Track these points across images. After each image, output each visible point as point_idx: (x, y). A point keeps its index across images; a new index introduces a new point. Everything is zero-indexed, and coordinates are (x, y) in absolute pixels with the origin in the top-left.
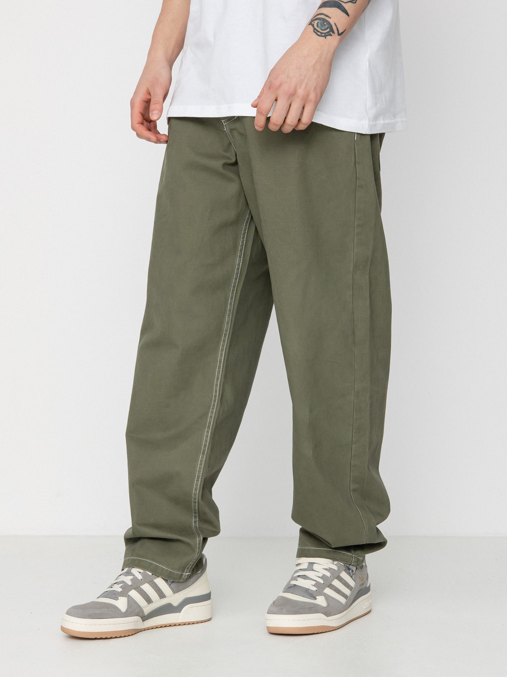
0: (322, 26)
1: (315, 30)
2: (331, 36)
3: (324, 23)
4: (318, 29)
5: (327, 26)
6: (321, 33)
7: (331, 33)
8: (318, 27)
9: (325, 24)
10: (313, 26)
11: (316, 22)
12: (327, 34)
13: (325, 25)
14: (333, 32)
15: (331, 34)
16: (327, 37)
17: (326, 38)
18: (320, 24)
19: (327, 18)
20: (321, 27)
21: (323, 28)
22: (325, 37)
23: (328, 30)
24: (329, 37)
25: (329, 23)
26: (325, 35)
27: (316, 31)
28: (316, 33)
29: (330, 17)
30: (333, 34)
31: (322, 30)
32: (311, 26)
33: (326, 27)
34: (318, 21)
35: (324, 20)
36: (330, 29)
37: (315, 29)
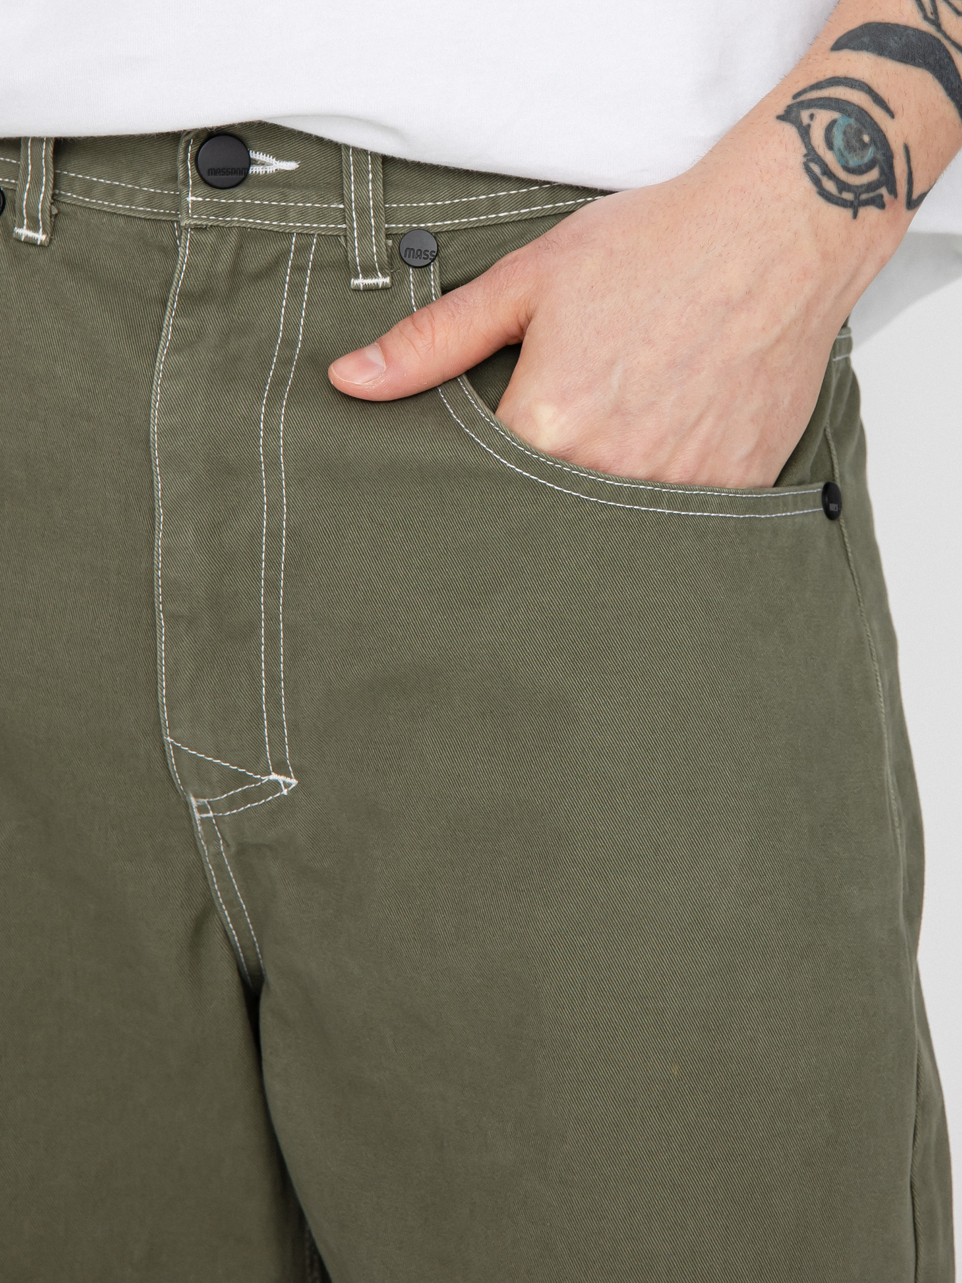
0: (849, 146)
1: (812, 160)
2: (882, 206)
3: (859, 133)
4: (829, 158)
5: (870, 153)
6: (843, 186)
7: (884, 191)
8: (830, 145)
9: (866, 138)
10: (805, 132)
11: (824, 117)
12: (864, 197)
13: (864, 146)
14: (893, 191)
15: (881, 196)
16: (863, 212)
17: (855, 215)
18: (845, 133)
19: (877, 113)
20: (846, 153)
21: (853, 162)
22: (855, 207)
23: (874, 175)
24: (869, 213)
25: (881, 140)
26: (857, 196)
27: (816, 169)
28: (817, 182)
29: (892, 106)
30: (892, 197)
31: (847, 169)
32: (790, 131)
33: (866, 159)
34: (836, 115)
35: (862, 115)
36: (882, 172)
37: (812, 156)
